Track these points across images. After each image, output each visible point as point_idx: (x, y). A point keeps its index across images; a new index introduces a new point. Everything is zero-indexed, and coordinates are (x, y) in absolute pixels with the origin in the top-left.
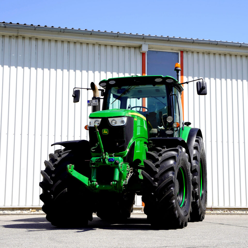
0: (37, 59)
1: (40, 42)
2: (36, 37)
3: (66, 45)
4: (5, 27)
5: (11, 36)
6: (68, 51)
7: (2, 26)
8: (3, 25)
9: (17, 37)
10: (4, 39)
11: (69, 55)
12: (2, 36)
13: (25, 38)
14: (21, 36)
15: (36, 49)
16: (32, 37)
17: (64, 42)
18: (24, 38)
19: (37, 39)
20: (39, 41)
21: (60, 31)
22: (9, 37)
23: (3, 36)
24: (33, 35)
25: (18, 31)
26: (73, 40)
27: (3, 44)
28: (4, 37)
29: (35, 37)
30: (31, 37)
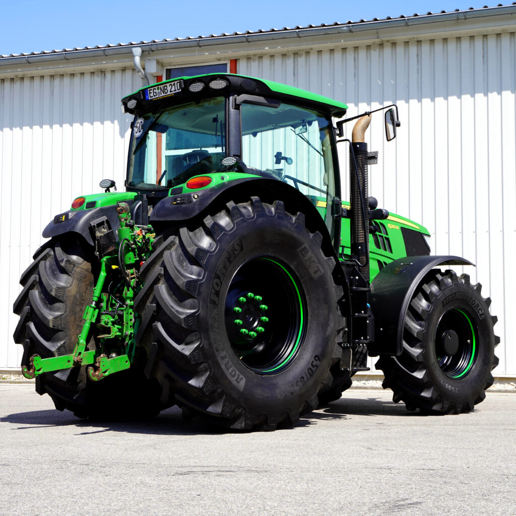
0: (421, 82)
1: (425, 48)
2: (418, 38)
3: (479, 43)
4: (351, 31)
5: (370, 46)
6: (485, 56)
7: (345, 30)
8: (345, 28)
9: (381, 45)
10: (358, 54)
11: (486, 63)
12: (353, 49)
13: (397, 44)
14: (388, 41)
15: (418, 63)
16: (410, 39)
17: (475, 38)
18: (394, 44)
19: (419, 43)
20: (423, 44)
21: (456, 18)
22: (367, 49)
23: (356, 49)
24: (412, 36)
25: (377, 33)
26: (493, 30)
27: (356, 63)
28: (358, 49)
29: (416, 40)
30: (407, 40)
